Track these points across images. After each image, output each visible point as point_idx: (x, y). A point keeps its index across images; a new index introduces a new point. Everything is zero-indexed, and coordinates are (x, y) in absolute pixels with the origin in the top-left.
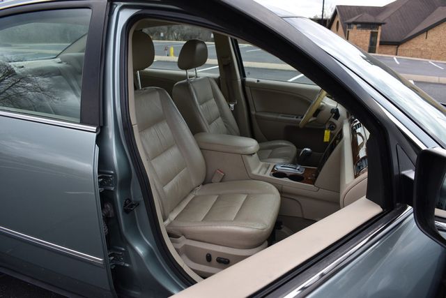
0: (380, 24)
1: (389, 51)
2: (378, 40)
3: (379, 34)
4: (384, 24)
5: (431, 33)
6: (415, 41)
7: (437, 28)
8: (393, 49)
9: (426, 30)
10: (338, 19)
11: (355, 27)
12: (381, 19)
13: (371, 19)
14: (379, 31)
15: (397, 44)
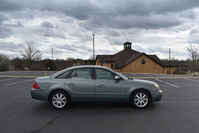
0: (114, 61)
1: (119, 71)
2: (114, 67)
3: (114, 65)
4: (115, 61)
5: (132, 63)
6: (127, 66)
7: (134, 62)
8: (120, 70)
9: (130, 63)
10: (98, 60)
11: (105, 63)
12: (114, 59)
13: (110, 60)
14: (114, 64)
15: (121, 68)
